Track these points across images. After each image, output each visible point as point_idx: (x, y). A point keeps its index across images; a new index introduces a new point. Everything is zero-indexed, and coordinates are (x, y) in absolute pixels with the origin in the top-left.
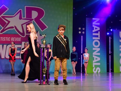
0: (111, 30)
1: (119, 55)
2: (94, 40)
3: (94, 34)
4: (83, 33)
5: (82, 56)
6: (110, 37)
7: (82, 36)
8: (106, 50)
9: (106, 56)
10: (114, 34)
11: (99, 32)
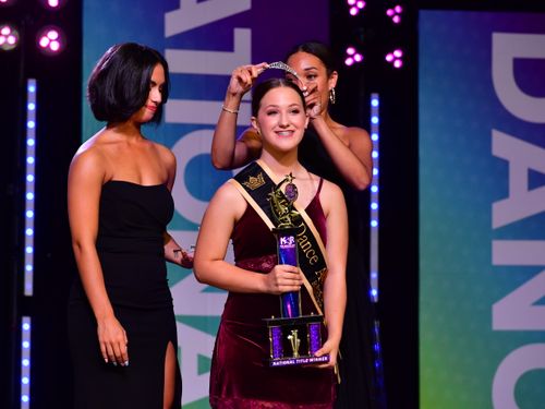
0: (395, 14)
2: (183, 129)
3: (181, 61)
4: (50, 41)
5: (26, 326)
6: (375, 103)
7: (32, 89)
10: (424, 63)
11: (243, 37)
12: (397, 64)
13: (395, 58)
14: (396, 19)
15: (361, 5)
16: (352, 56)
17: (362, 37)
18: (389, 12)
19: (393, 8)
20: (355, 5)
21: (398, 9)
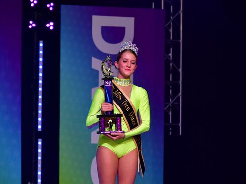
0: (50, 6)
1: (90, 139)
6: (41, 45)
8: (17, 109)
9: (17, 142)
10: (62, 28)
12: (51, 28)
13: (50, 26)
14: (51, 9)
15: (36, 2)
16: (32, 24)
17: (36, 16)
18: (48, 6)
19: (50, 4)
20: (33, 2)
21: (52, 4)
